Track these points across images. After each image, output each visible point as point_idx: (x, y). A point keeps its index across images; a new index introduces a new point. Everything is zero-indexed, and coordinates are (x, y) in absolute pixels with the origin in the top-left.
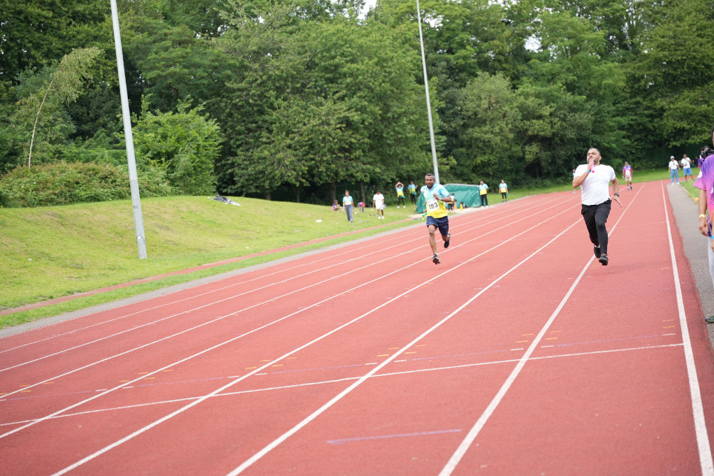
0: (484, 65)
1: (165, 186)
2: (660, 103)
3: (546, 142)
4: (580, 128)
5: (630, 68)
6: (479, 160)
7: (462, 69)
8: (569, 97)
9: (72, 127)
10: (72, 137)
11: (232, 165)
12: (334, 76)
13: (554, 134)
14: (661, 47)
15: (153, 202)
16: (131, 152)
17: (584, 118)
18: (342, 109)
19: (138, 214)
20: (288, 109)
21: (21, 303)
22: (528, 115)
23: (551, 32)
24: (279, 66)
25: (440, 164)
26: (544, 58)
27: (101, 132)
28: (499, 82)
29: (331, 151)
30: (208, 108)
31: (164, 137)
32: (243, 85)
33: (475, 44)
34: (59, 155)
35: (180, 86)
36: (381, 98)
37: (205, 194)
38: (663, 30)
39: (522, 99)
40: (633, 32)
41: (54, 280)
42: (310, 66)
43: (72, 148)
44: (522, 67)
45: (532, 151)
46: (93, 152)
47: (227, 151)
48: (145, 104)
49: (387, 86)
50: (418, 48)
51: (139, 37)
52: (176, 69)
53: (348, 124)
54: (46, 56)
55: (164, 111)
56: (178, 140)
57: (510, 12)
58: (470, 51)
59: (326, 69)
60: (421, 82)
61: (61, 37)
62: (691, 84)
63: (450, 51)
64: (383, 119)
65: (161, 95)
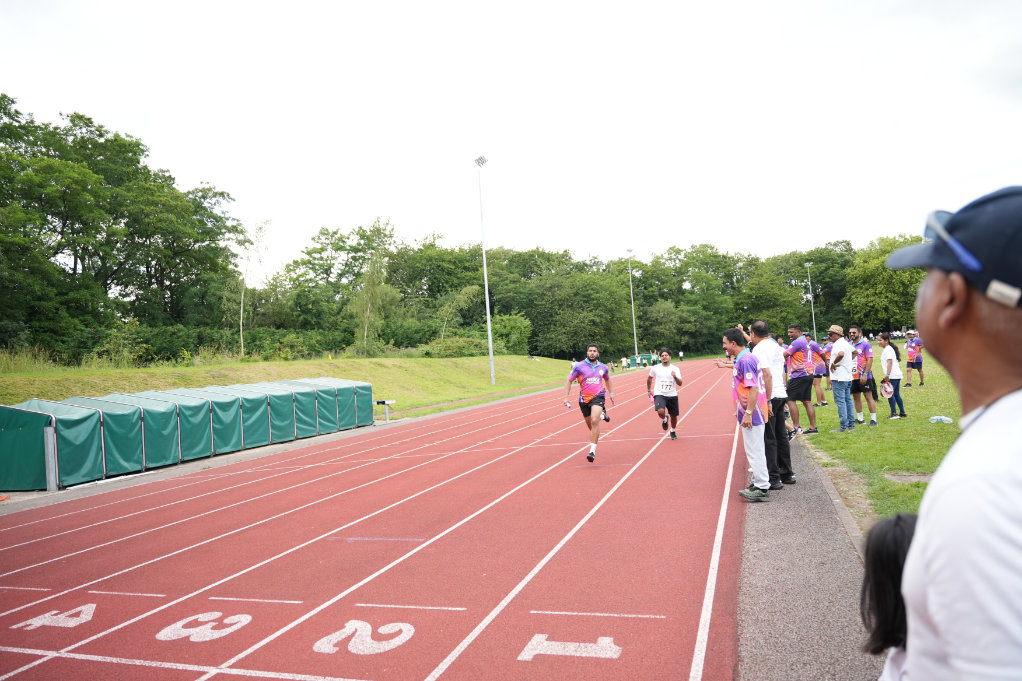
0: (663, 296)
1: (505, 350)
2: (751, 316)
3: (692, 335)
4: (710, 328)
5: (736, 298)
6: (658, 342)
7: (651, 297)
8: (704, 313)
9: (461, 321)
10: (462, 325)
11: (537, 341)
12: (588, 299)
13: (697, 331)
14: (751, 289)
15: (499, 358)
16: (490, 333)
17: (712, 323)
18: (591, 316)
19: (492, 363)
20: (565, 315)
21: (438, 403)
22: (683, 321)
23: (696, 280)
24: (560, 294)
25: (639, 343)
26: (692, 293)
27: (475, 323)
28: (669, 305)
29: (585, 336)
30: (526, 313)
31: (505, 327)
32: (544, 302)
33: (657, 285)
34: (456, 334)
35: (513, 303)
36: (610, 311)
37: (523, 354)
38: (752, 282)
39: (680, 313)
40: (738, 281)
41: (454, 393)
42: (576, 295)
43: (461, 331)
44: (680, 297)
45: (685, 339)
46: (471, 333)
47: (534, 334)
48: (496, 311)
49: (613, 305)
50: (628, 286)
51: (495, 278)
52: (511, 294)
53: (594, 323)
54: (451, 286)
55: (505, 314)
56: (511, 328)
57: (675, 270)
58: (655, 288)
59: (584, 296)
60: (630, 302)
61: (458, 278)
62: (768, 308)
63: (645, 288)
64: (612, 321)
65: (504, 306)
